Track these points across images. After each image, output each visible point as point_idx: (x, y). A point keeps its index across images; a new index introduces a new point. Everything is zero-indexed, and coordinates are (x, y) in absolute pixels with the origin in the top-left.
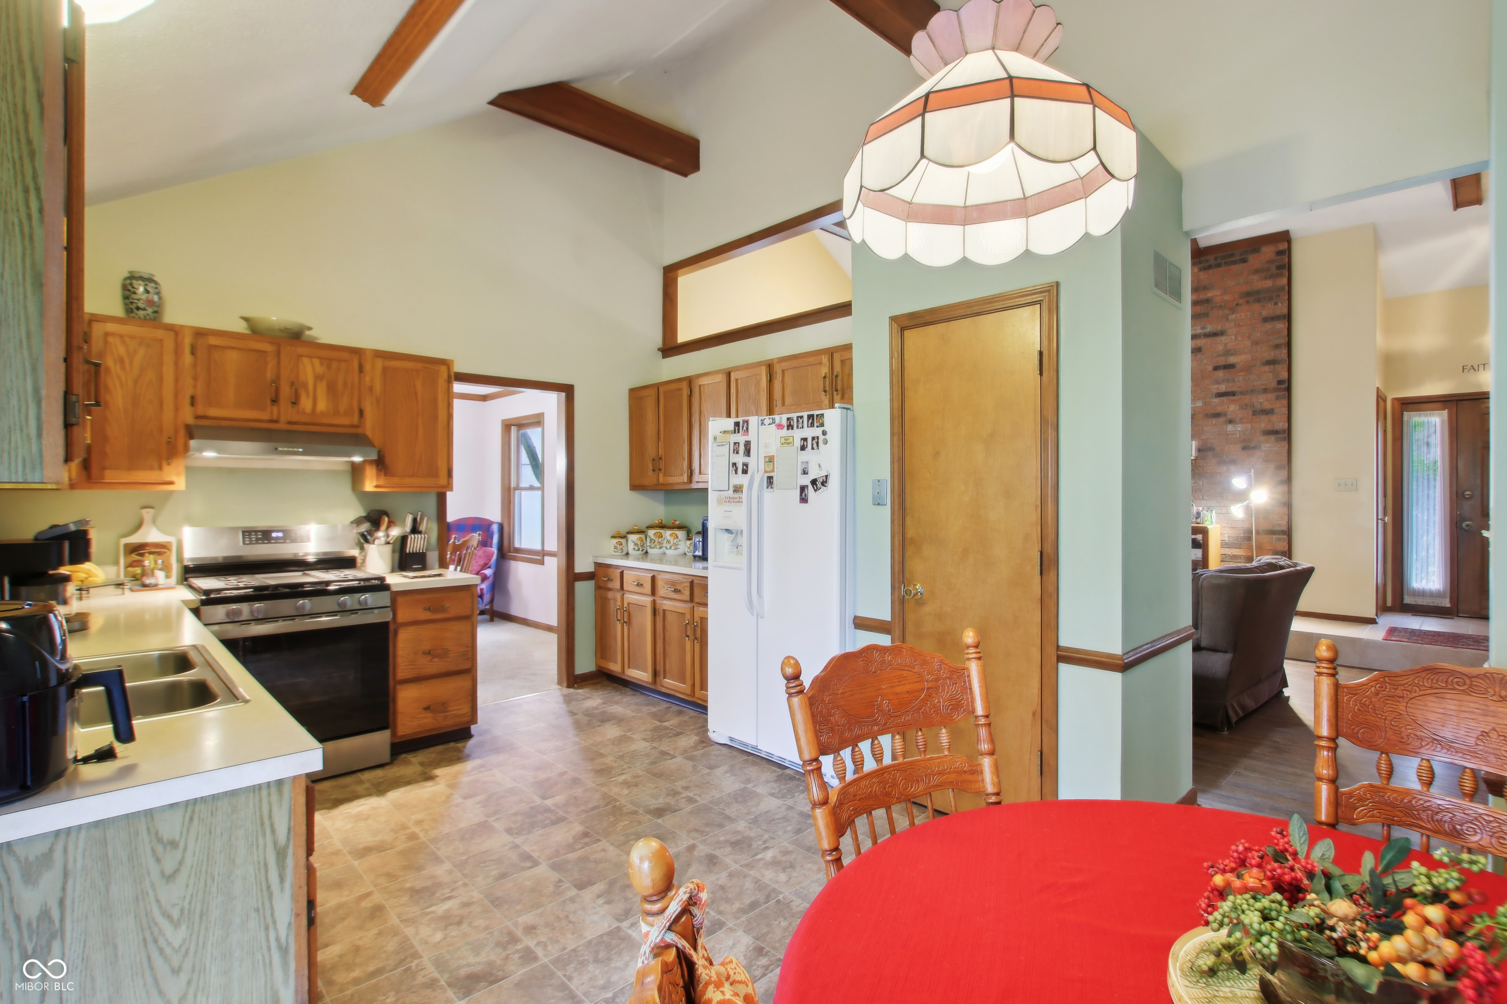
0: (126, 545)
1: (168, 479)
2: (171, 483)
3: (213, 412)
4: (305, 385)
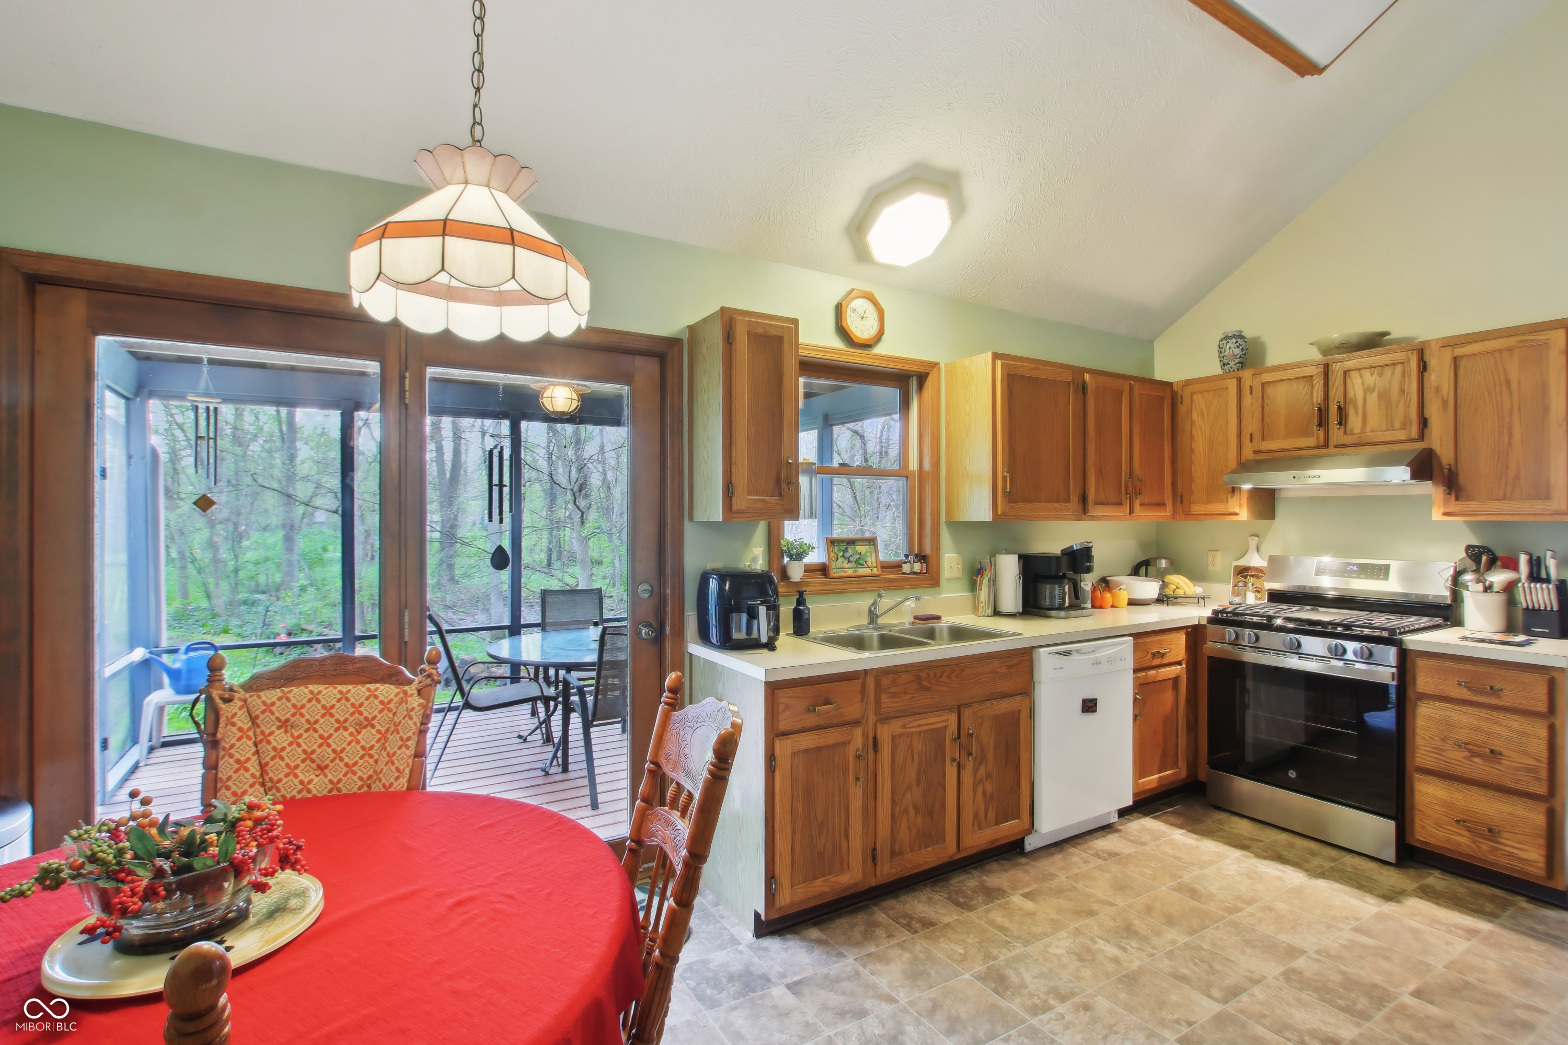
0: (1236, 567)
1: (1231, 511)
2: (1236, 514)
3: (1266, 446)
4: (1354, 402)
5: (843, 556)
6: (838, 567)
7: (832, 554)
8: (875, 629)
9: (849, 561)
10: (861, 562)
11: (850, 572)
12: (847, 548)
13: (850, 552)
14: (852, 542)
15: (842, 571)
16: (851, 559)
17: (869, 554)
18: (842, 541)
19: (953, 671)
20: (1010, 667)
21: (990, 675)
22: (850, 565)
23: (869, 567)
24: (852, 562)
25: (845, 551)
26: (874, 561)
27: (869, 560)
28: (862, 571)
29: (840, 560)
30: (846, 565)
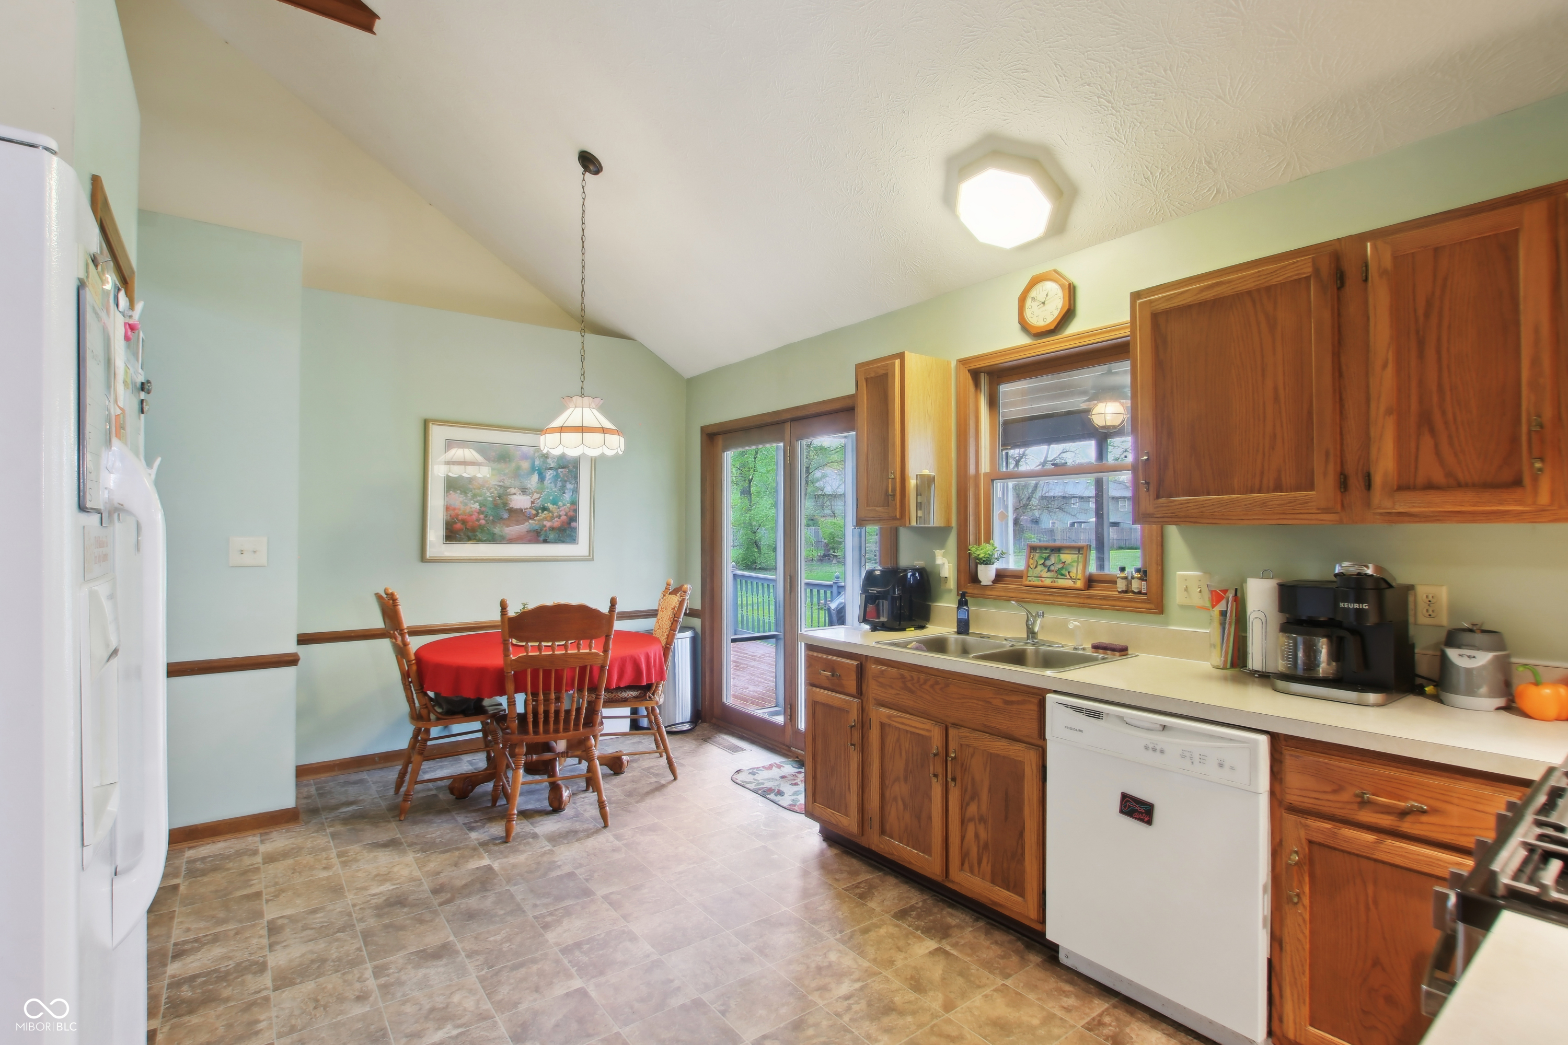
5: (1043, 564)
6: (1035, 575)
7: (1031, 561)
8: (1033, 644)
9: (1049, 570)
10: (1064, 572)
11: (1048, 582)
12: (1049, 556)
13: (1053, 559)
14: (1057, 550)
15: (1038, 580)
16: (1052, 568)
17: (1075, 564)
18: (1046, 548)
19: (937, 683)
20: (1007, 702)
21: (981, 703)
22: (1049, 574)
23: (1071, 578)
24: (1053, 571)
25: (1048, 558)
26: (1080, 572)
27: (1074, 571)
28: (1062, 582)
29: (1040, 568)
30: (1045, 574)
